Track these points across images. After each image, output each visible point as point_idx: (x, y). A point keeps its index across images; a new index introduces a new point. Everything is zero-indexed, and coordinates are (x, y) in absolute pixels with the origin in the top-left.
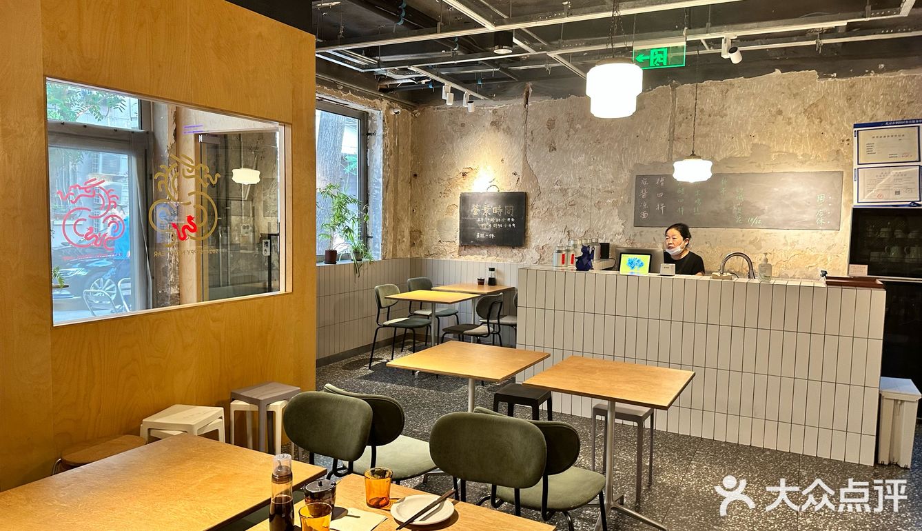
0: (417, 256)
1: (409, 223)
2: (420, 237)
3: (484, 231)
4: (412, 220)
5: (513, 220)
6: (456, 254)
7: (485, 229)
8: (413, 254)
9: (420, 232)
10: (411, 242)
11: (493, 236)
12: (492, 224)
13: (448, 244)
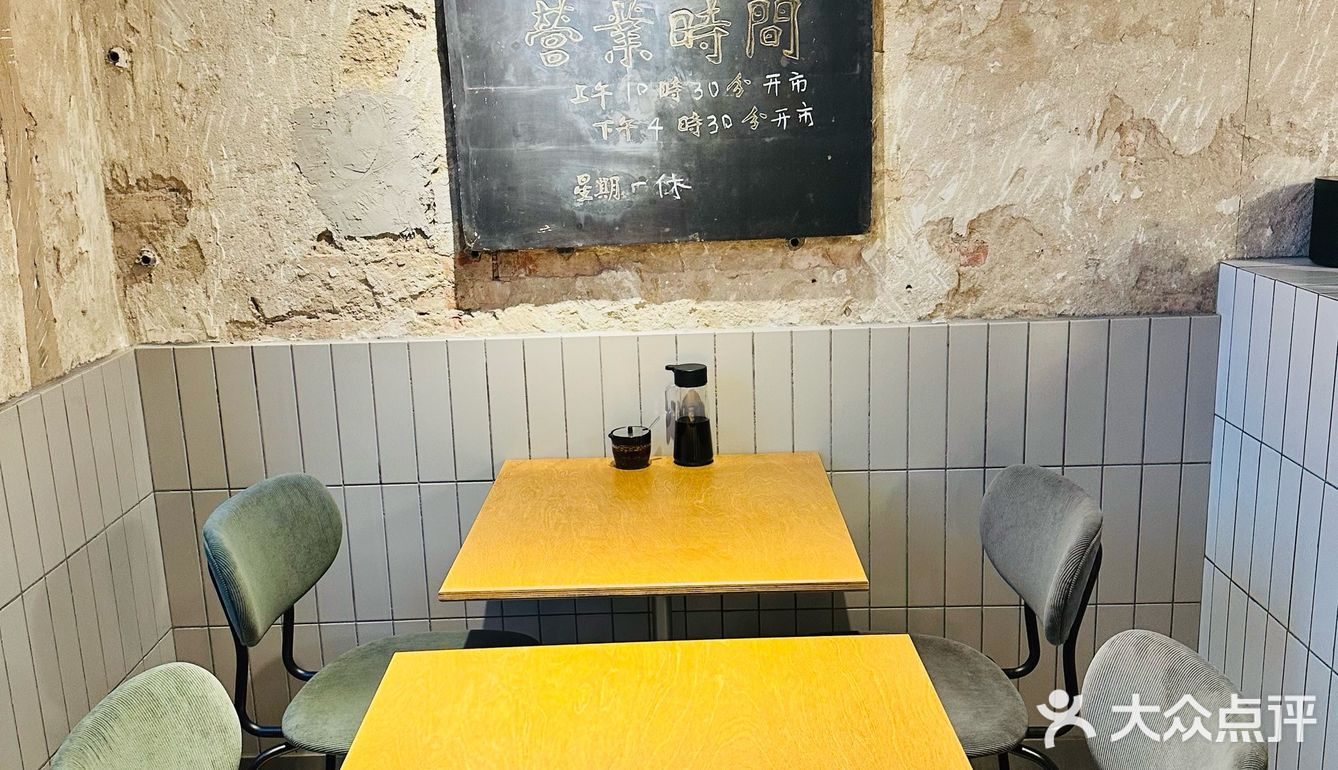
0: (178, 334)
1: (91, 136)
2: (183, 221)
3: (619, 158)
4: (114, 116)
5: (798, 81)
6: (442, 305)
7: (624, 146)
8: (146, 322)
9: (180, 188)
10: (120, 252)
11: (676, 181)
12: (664, 115)
13: (382, 248)
